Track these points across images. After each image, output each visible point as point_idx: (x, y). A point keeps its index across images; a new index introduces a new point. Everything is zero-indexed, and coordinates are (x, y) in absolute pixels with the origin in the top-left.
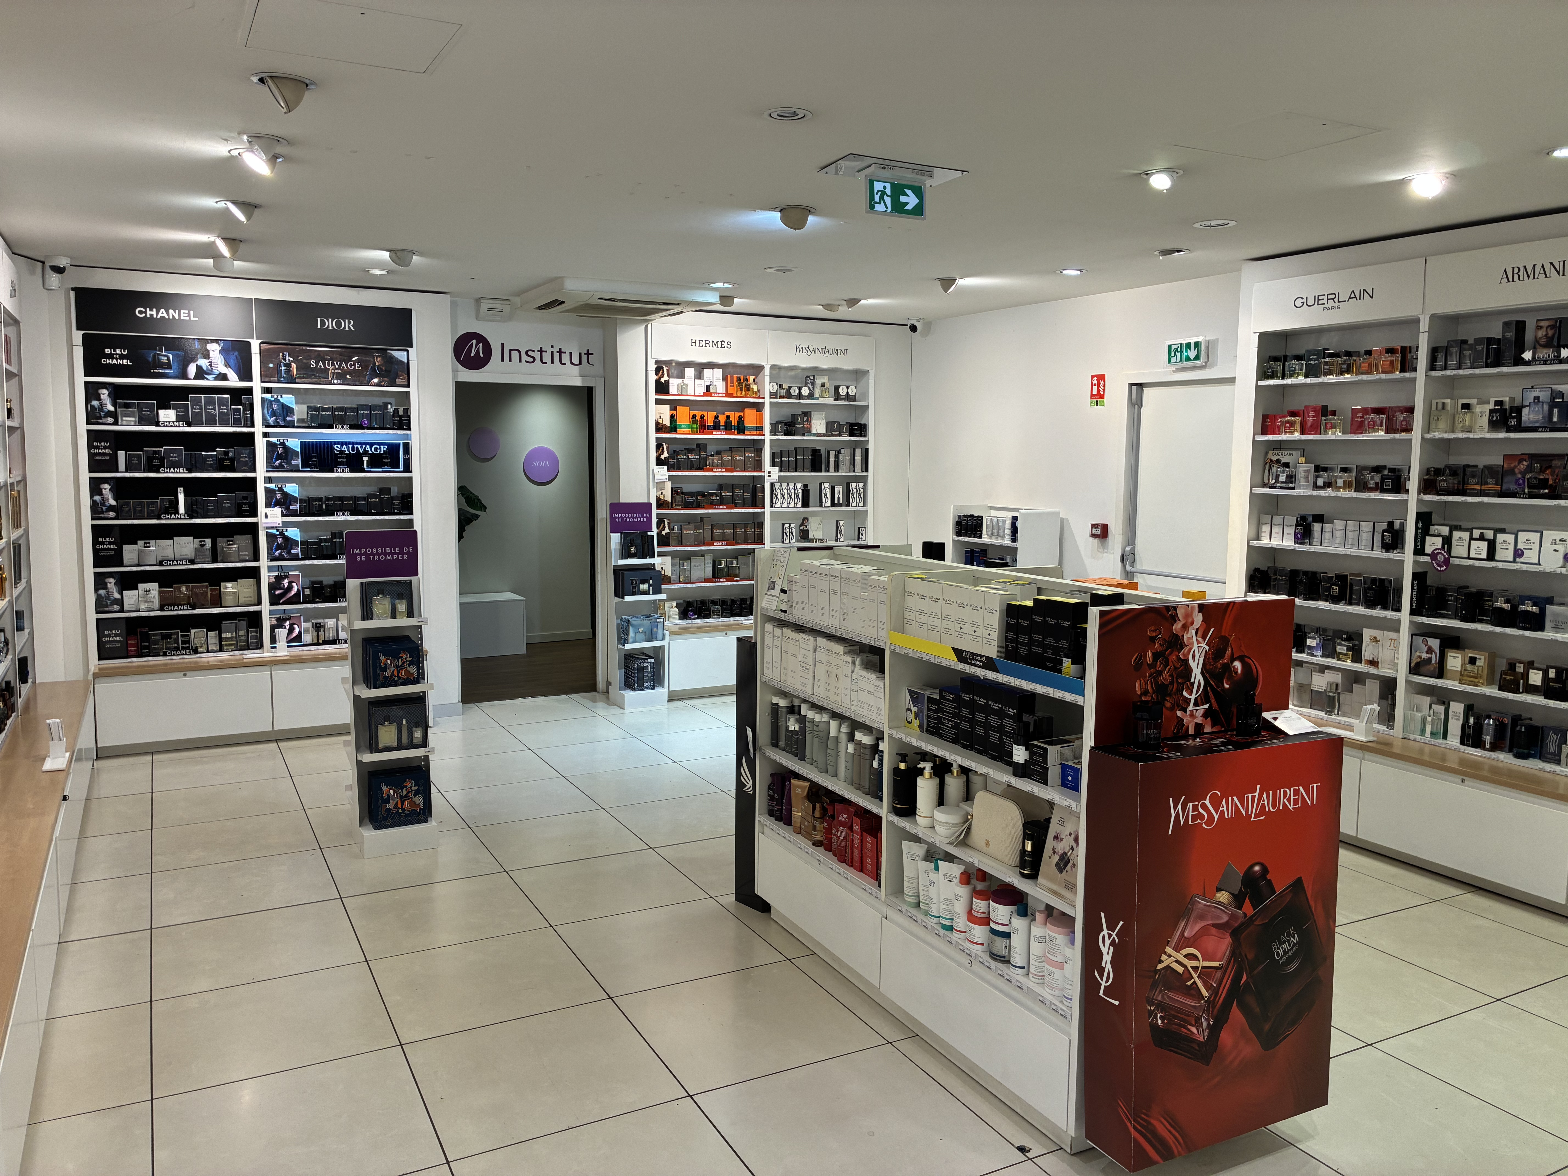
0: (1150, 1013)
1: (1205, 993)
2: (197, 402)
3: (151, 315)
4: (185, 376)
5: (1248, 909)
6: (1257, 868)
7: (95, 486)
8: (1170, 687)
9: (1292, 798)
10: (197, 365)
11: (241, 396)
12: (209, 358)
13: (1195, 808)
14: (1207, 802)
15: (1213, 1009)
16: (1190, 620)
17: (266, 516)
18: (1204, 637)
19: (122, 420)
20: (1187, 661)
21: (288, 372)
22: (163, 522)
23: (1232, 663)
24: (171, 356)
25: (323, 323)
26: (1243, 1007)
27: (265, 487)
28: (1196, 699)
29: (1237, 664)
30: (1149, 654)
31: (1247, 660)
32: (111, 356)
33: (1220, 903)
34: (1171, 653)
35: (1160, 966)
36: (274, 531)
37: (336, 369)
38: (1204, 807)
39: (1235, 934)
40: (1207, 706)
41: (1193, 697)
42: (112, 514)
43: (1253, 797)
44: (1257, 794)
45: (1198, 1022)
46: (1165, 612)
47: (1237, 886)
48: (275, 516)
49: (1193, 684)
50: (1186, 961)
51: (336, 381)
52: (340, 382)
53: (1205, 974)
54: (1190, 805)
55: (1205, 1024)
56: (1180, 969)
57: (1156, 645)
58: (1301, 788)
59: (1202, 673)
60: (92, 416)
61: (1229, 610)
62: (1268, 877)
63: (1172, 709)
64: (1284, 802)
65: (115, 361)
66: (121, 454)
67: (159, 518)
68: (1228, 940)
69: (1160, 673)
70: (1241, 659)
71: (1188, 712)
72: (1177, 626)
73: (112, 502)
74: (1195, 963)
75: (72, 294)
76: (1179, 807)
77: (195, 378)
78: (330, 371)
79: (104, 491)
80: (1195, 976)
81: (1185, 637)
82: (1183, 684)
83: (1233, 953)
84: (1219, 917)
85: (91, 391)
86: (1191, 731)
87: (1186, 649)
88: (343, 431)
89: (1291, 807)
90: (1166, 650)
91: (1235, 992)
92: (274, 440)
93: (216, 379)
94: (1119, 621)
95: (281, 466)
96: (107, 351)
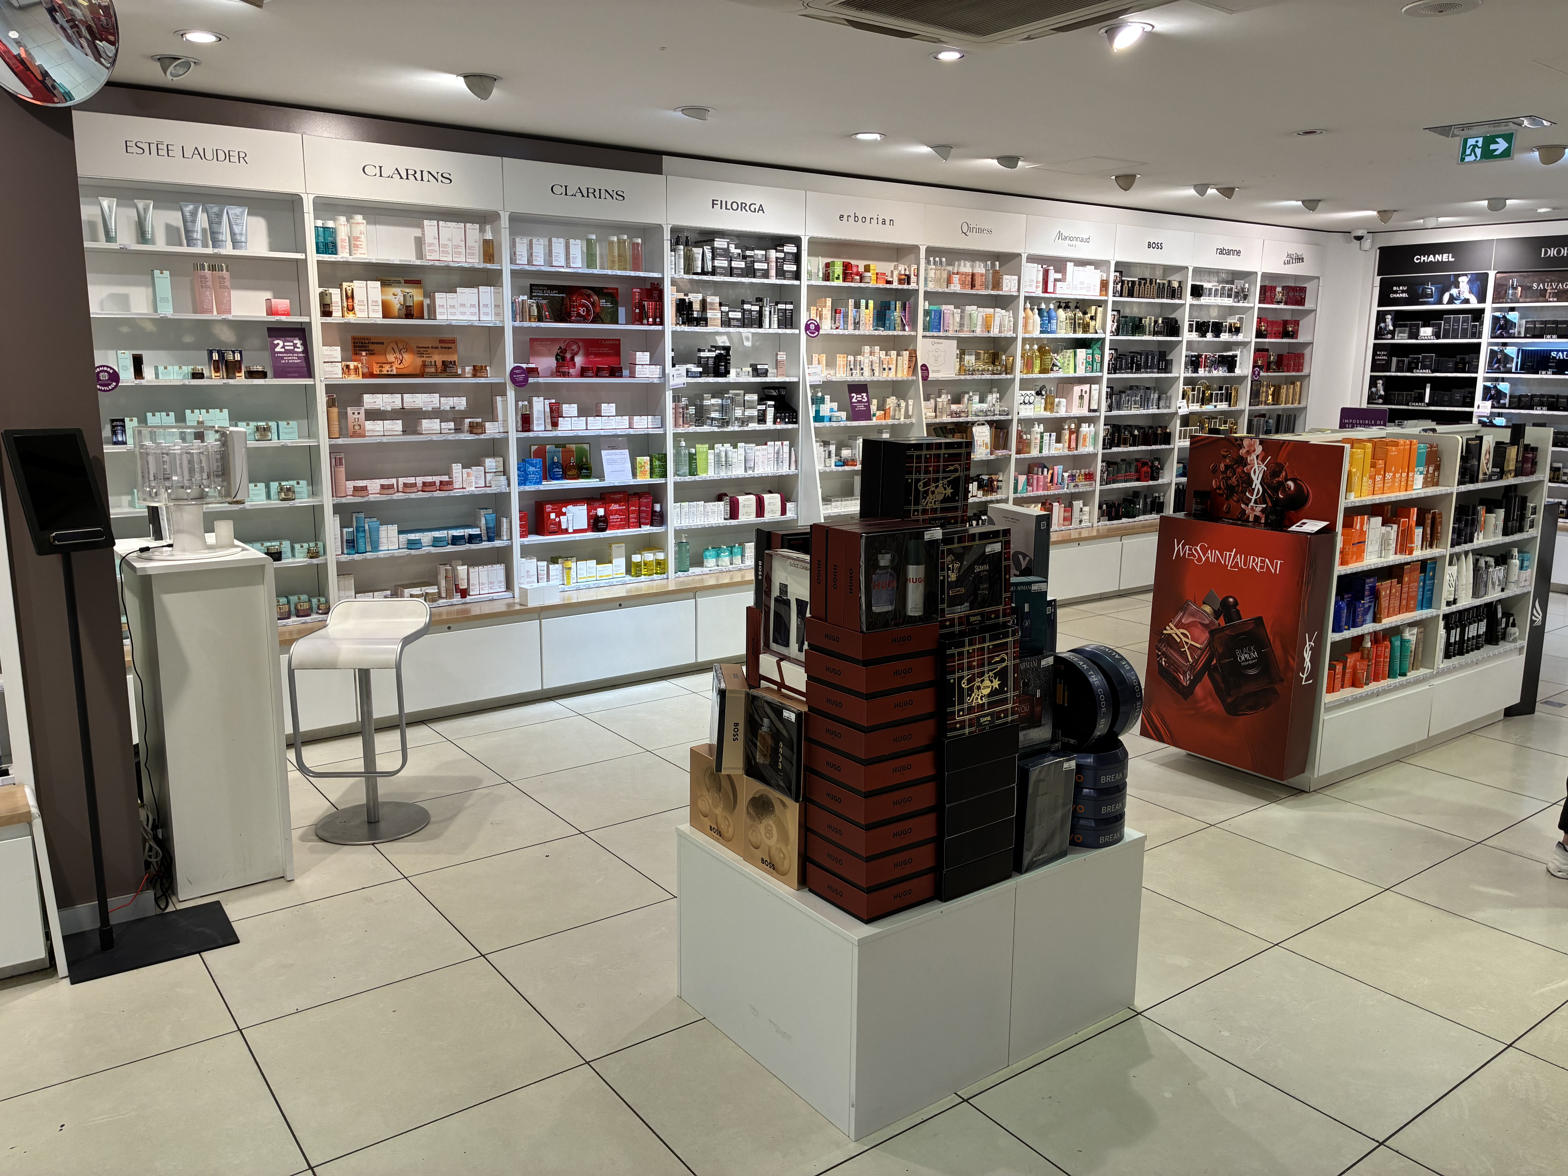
0: (1158, 656)
1: (1190, 660)
2: (1448, 321)
3: (1424, 260)
4: (1440, 302)
5: (1222, 621)
6: (1231, 600)
7: (1373, 381)
8: (1237, 488)
9: (1259, 564)
10: (1450, 294)
11: (1478, 315)
12: (1459, 288)
13: (1190, 549)
14: (1198, 548)
15: (1194, 670)
16: (1252, 449)
17: (1479, 407)
18: (1263, 461)
19: (1398, 336)
20: (1249, 474)
21: (1514, 294)
22: (1410, 408)
23: (1286, 482)
24: (1433, 288)
25: (1546, 252)
26: (1211, 677)
27: (1484, 386)
28: (1256, 499)
29: (1291, 484)
30: (1222, 465)
31: (1299, 482)
32: (1396, 292)
33: (1205, 611)
34: (1237, 467)
35: (1165, 632)
36: (1485, 419)
37: (1553, 289)
38: (1196, 550)
39: (1212, 633)
40: (1264, 506)
41: (1254, 498)
42: (1381, 401)
43: (1230, 555)
44: (1233, 554)
45: (1184, 674)
46: (1234, 441)
47: (1217, 606)
48: (1486, 407)
49: (1254, 489)
50: (1182, 636)
51: (1551, 299)
52: (1555, 299)
53: (1191, 648)
54: (1187, 547)
55: (1188, 677)
56: (1178, 640)
57: (1227, 461)
58: (1267, 560)
59: (1261, 483)
60: (1379, 334)
61: (1285, 446)
62: (1238, 607)
63: (1238, 502)
64: (1252, 565)
65: (1398, 295)
66: (1394, 359)
67: (1408, 405)
68: (1207, 635)
69: (1230, 478)
70: (1294, 480)
71: (1249, 507)
72: (1243, 452)
73: (1382, 393)
74: (1187, 640)
75: (1378, 251)
76: (1180, 546)
77: (1447, 304)
78: (1549, 291)
79: (1378, 385)
80: (1186, 647)
81: (1249, 459)
82: (1246, 488)
83: (1209, 644)
84: (1203, 620)
85: (1381, 317)
86: (1251, 519)
87: (1249, 467)
88: (1551, 340)
89: (1258, 570)
90: (1234, 465)
91: (1207, 666)
92: (1496, 348)
93: (1461, 303)
94: (1204, 442)
95: (1498, 368)
96: (1395, 288)
